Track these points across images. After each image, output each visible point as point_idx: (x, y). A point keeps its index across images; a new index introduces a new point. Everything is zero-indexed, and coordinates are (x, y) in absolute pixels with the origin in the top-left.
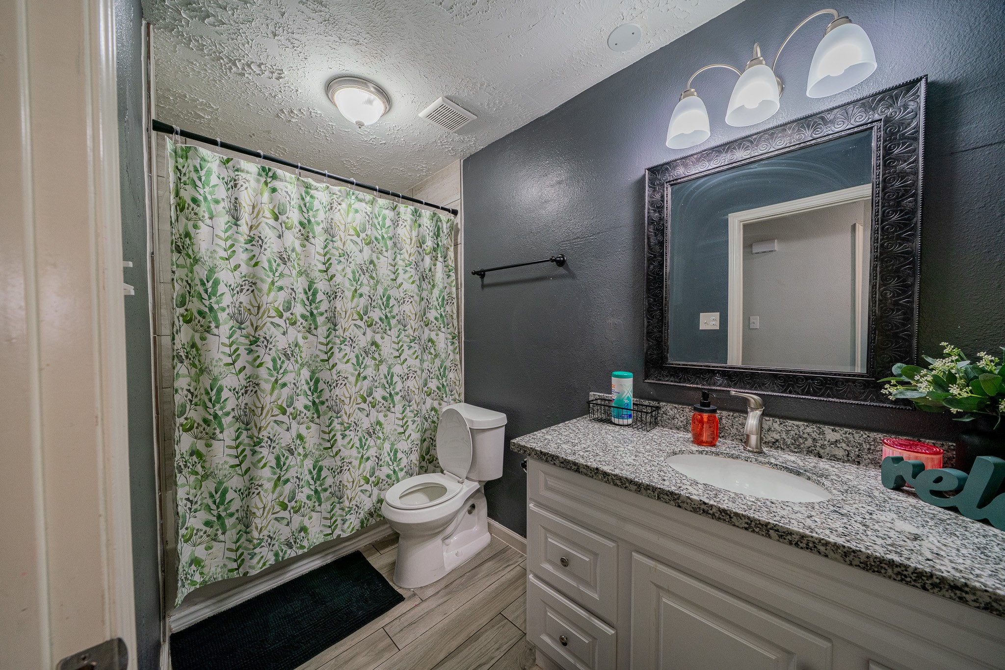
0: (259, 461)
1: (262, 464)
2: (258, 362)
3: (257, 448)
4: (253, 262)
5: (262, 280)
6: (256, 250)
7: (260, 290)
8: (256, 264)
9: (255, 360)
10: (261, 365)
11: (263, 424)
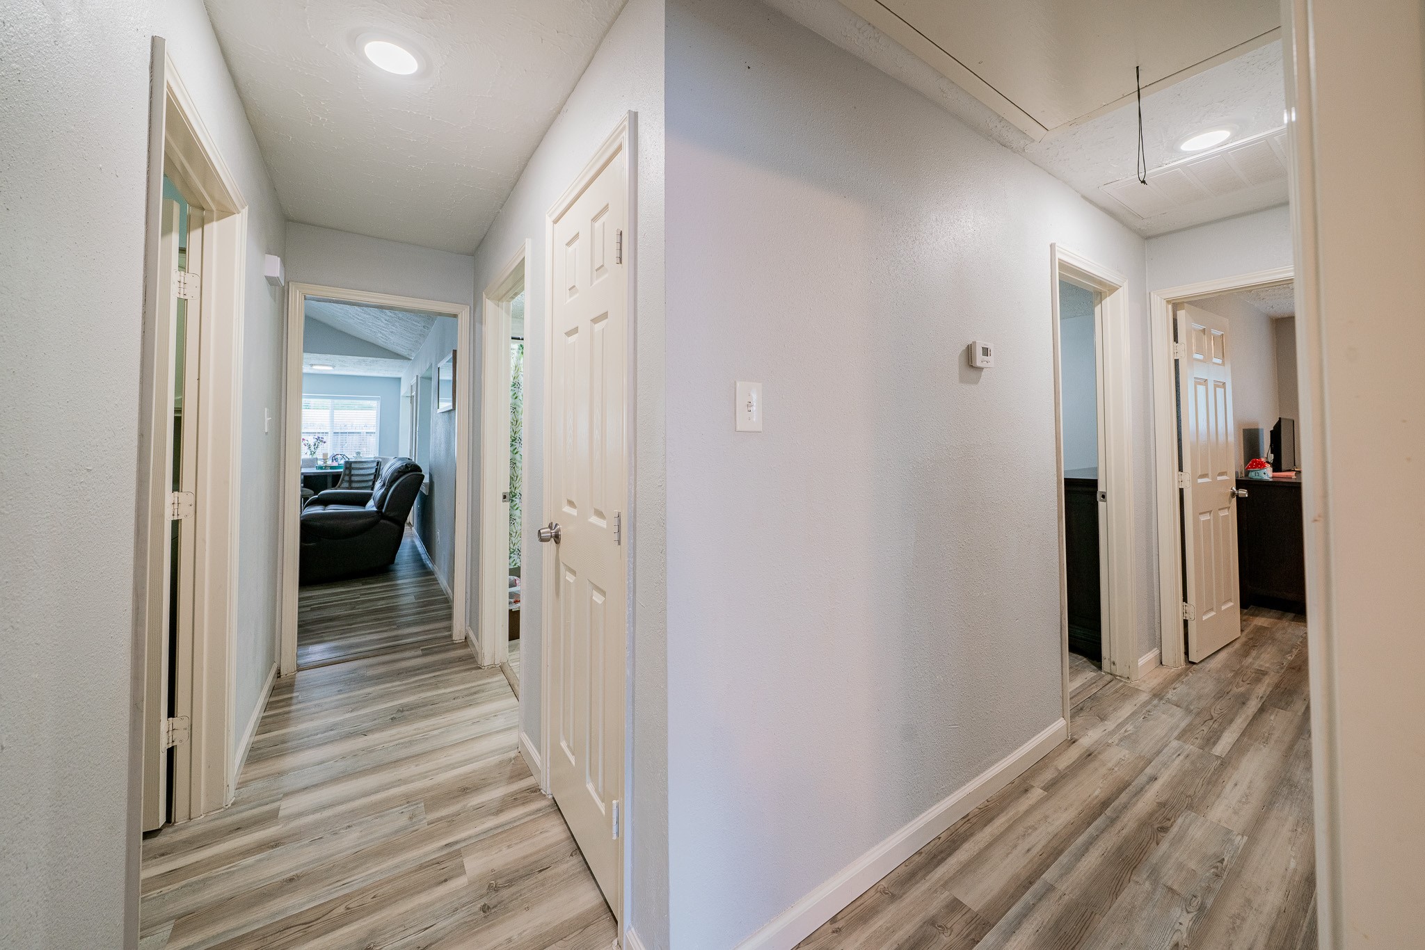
0: (515, 506)
1: (516, 508)
2: (515, 451)
3: (514, 499)
4: (515, 397)
5: (519, 406)
6: (516, 390)
7: (518, 412)
8: (516, 398)
9: (514, 450)
10: (517, 453)
11: (517, 485)
